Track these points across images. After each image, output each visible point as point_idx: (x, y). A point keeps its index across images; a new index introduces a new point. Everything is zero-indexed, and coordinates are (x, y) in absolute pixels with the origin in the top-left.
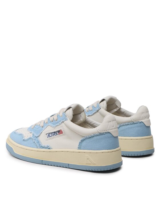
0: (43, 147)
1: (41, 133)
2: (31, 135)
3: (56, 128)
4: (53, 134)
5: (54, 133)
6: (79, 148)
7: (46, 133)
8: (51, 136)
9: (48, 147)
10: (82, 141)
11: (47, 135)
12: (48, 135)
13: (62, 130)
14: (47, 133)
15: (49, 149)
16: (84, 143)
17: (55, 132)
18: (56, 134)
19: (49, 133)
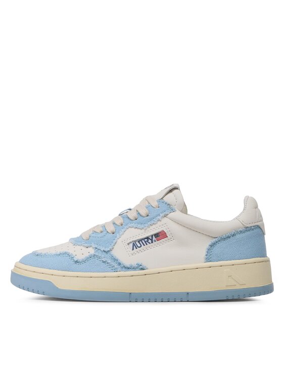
0: (128, 268)
1: (116, 243)
2: (92, 251)
3: (148, 229)
4: (145, 242)
5: (146, 240)
6: (208, 259)
7: (128, 242)
8: (139, 245)
9: (141, 267)
10: (212, 246)
11: (131, 245)
12: (134, 245)
13: (165, 231)
14: (131, 241)
15: (142, 269)
16: (216, 249)
17: (148, 238)
18: (150, 241)
19: (135, 241)
